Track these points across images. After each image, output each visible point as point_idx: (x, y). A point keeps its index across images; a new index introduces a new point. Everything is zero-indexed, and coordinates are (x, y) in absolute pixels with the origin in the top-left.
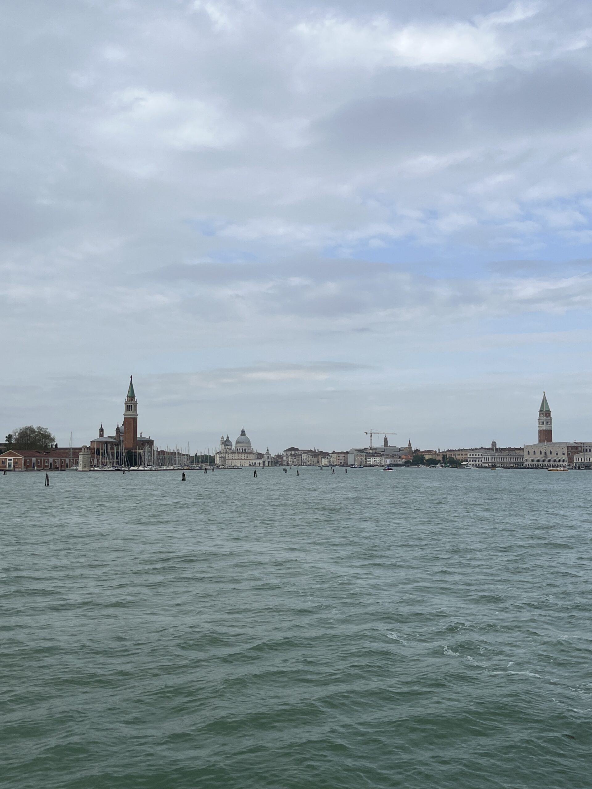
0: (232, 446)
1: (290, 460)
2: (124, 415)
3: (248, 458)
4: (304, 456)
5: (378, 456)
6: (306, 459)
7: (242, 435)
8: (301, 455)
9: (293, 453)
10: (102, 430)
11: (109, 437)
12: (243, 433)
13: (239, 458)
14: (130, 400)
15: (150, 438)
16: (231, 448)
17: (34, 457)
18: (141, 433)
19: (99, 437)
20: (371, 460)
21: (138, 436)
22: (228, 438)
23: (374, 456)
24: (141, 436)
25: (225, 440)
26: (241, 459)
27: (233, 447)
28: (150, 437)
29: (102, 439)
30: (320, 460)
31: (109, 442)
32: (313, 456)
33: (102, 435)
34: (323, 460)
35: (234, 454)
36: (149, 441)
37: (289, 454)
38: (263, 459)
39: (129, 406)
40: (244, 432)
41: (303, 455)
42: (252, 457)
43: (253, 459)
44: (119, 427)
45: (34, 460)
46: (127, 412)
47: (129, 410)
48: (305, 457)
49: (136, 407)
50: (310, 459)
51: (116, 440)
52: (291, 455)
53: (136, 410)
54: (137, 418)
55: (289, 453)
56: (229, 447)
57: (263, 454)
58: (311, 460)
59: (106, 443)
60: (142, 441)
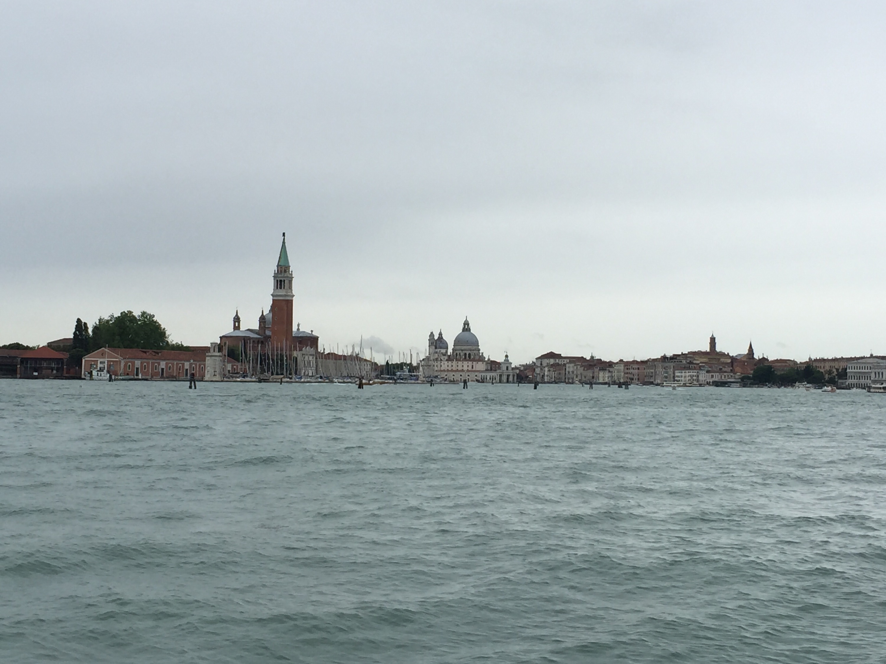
0: (447, 348)
1: (546, 374)
2: (272, 295)
3: (474, 369)
4: (569, 367)
5: (695, 369)
6: (573, 372)
7: (464, 330)
8: (565, 365)
9: (552, 361)
10: (237, 319)
11: (249, 330)
12: (466, 328)
13: (460, 368)
14: (281, 272)
15: (313, 333)
16: (447, 352)
17: (138, 359)
18: (298, 325)
19: (233, 330)
20: (683, 374)
21: (295, 329)
22: (440, 334)
23: (689, 368)
24: (298, 329)
25: (436, 337)
26: (463, 371)
27: (450, 351)
28: (312, 331)
29: (237, 333)
30: (596, 374)
31: (249, 338)
32: (584, 366)
33: (237, 328)
34: (601, 374)
35: (450, 362)
36: (311, 337)
37: (544, 364)
38: (498, 371)
39: (281, 281)
40: (468, 325)
41: (567, 365)
42: (480, 366)
43: (482, 372)
44: (264, 314)
45: (138, 363)
46: (277, 290)
47: (281, 288)
48: (571, 370)
49: (290, 282)
50: (579, 373)
51: (259, 335)
52: (548, 365)
53: (290, 288)
54: (292, 301)
55: (545, 362)
56: (443, 351)
57: (499, 364)
58: (581, 374)
59: (245, 339)
60: (301, 337)
